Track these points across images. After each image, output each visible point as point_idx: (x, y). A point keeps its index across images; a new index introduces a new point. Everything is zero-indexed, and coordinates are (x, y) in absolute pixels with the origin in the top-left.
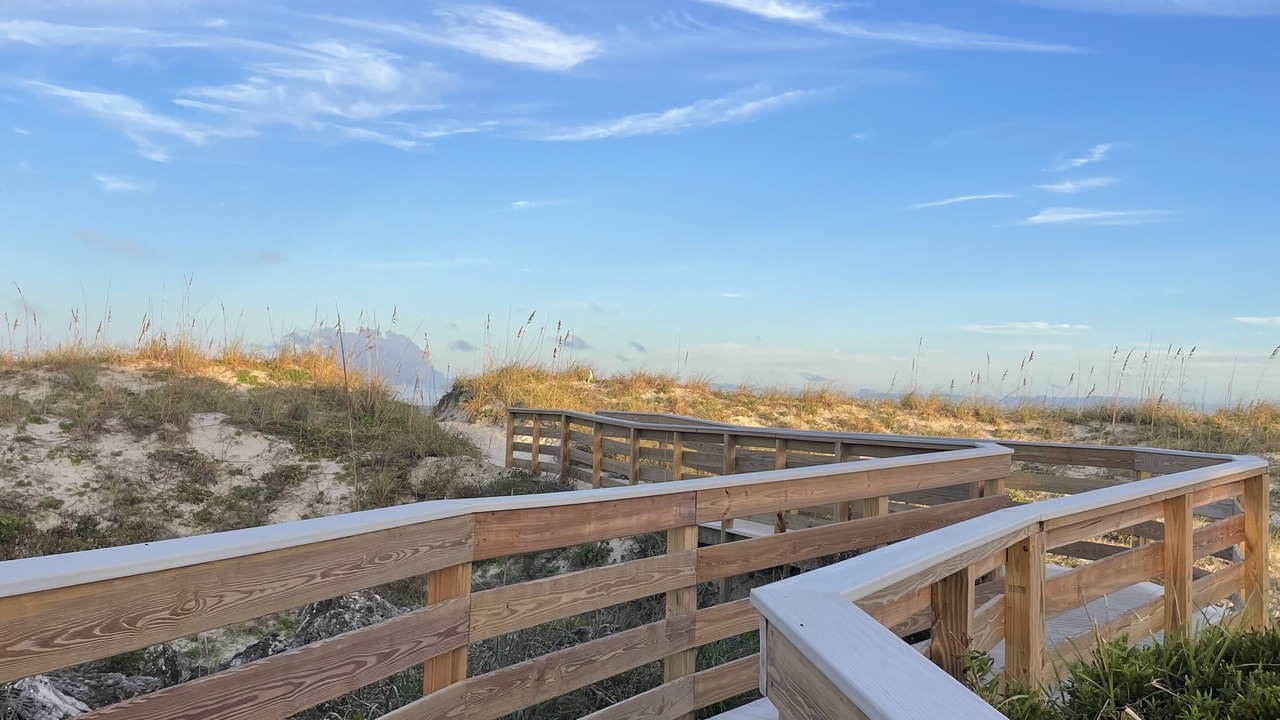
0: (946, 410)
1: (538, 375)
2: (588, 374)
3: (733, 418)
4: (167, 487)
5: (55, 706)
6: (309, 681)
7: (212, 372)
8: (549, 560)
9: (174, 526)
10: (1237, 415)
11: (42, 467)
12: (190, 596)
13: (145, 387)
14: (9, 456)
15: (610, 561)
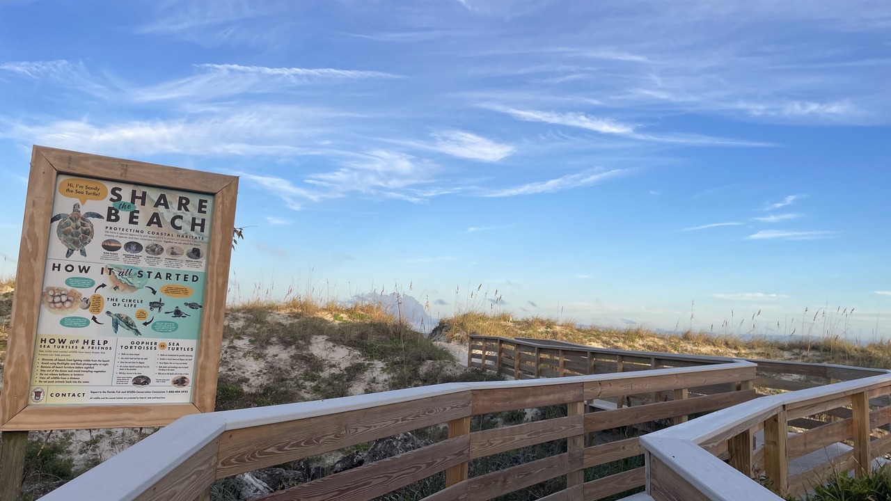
0: (708, 341)
1: (483, 318)
2: (509, 318)
3: (588, 343)
4: (299, 373)
5: (252, 484)
6: (395, 475)
7: (320, 315)
8: (492, 418)
9: (303, 393)
10: (880, 347)
11: (239, 361)
12: (343, 428)
13: (290, 322)
14: (225, 356)
15: (525, 419)
